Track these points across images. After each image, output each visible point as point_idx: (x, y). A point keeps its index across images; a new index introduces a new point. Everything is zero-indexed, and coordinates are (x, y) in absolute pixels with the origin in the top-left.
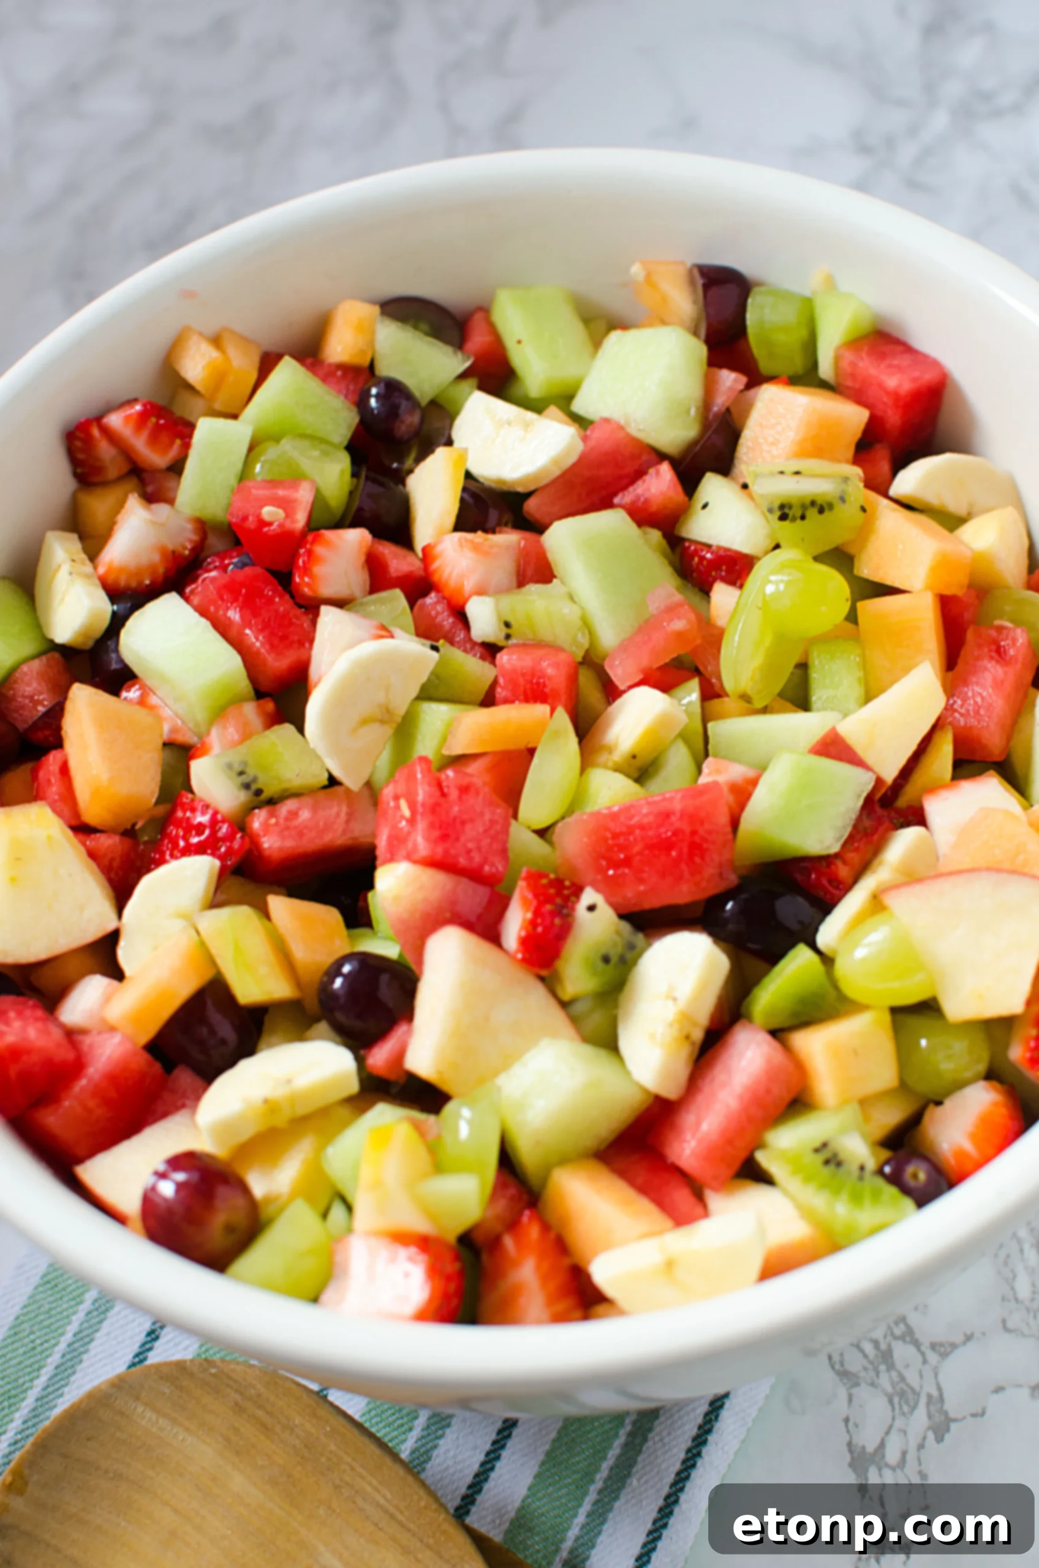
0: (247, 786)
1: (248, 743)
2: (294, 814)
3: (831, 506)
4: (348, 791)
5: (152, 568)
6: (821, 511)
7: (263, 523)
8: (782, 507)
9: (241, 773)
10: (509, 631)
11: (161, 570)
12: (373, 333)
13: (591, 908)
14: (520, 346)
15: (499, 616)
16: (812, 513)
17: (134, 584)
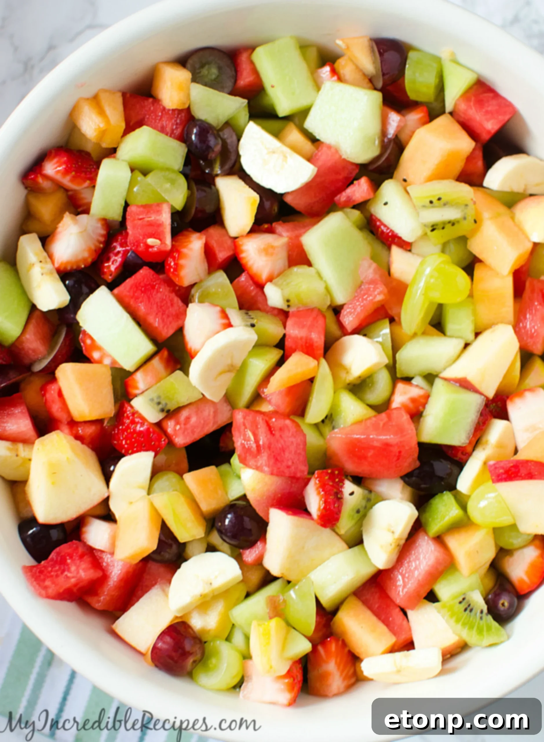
0: (162, 410)
1: (159, 384)
2: (188, 418)
3: (458, 222)
4: (213, 403)
5: (84, 260)
6: (453, 224)
7: (148, 246)
8: (433, 226)
9: (159, 403)
10: (289, 304)
11: (90, 260)
12: (189, 89)
13: (352, 494)
14: (273, 89)
15: (283, 296)
16: (448, 226)
17: (75, 267)
